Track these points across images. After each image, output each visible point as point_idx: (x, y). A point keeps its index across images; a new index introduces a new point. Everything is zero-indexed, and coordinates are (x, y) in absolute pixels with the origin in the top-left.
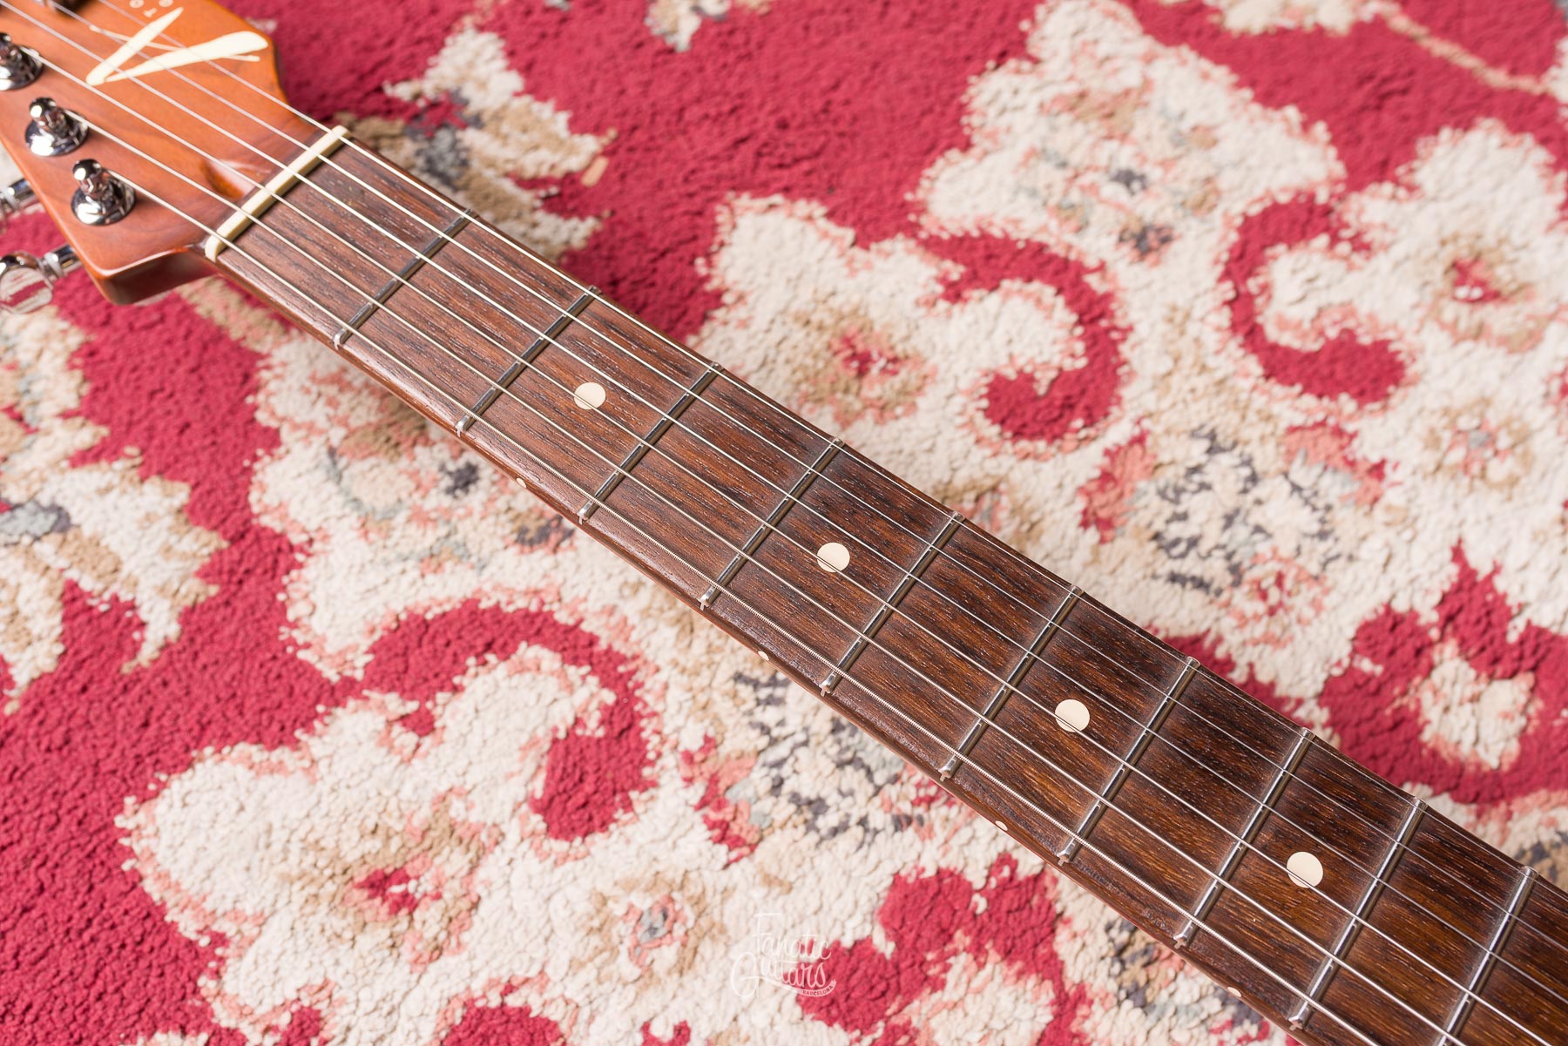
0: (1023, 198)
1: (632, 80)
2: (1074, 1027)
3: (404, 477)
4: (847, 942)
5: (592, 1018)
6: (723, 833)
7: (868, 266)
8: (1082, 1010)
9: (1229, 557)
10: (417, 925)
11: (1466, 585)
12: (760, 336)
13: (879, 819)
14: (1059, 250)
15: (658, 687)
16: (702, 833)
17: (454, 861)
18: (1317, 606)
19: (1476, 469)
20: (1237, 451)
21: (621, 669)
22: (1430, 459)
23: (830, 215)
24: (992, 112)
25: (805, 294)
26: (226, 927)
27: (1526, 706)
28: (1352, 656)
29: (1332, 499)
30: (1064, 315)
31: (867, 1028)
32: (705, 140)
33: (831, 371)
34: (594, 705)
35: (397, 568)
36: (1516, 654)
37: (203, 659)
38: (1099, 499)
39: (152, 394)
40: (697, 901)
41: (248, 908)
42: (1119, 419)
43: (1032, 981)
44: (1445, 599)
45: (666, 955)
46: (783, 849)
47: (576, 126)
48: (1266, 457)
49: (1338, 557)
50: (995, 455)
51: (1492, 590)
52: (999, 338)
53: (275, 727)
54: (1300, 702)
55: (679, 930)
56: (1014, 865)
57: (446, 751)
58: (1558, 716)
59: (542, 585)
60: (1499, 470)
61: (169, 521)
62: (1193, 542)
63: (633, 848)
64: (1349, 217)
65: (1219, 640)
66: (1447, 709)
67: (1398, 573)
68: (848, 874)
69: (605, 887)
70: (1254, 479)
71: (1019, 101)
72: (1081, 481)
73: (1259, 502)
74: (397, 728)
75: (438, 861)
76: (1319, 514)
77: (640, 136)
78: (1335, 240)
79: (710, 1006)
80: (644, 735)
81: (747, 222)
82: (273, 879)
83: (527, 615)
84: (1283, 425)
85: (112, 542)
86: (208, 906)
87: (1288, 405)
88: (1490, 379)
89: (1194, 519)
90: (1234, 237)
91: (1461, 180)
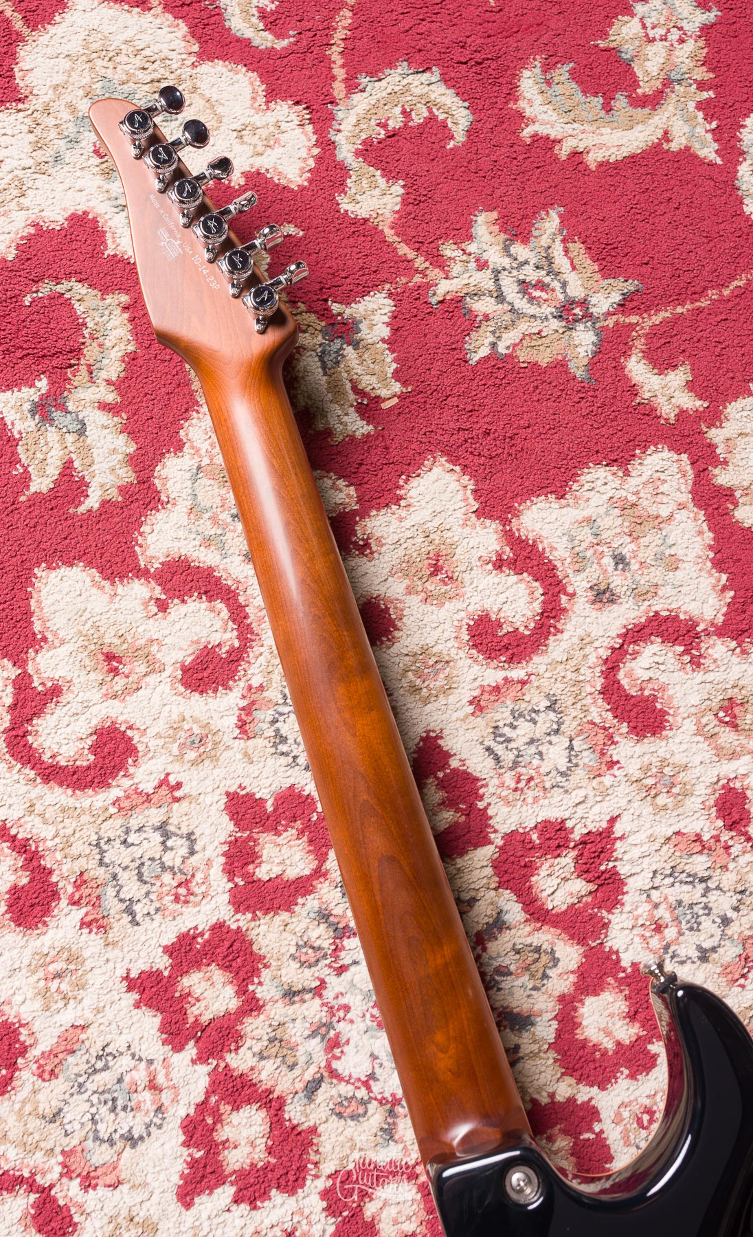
0: (565, 540)
1: (438, 365)
2: (314, 883)
3: (219, 498)
4: (257, 796)
5: (152, 758)
6: (242, 725)
7: (474, 527)
8: (322, 880)
9: (518, 756)
10: (114, 683)
11: (604, 835)
12: (403, 529)
14: (560, 575)
15: (258, 652)
16: (234, 720)
17: (141, 668)
18: (536, 799)
19: (653, 792)
20: (559, 716)
21: (249, 636)
22: (638, 775)
23: (475, 491)
24: (587, 487)
25: (436, 523)
26: (49, 636)
27: (582, 896)
28: (531, 829)
29: (581, 763)
30: (537, 607)
31: (242, 830)
32: (449, 419)
33: (420, 565)
34: (229, 643)
35: (193, 536)
36: (596, 875)
37: (100, 526)
38: (486, 696)
39: (146, 394)
40: (215, 744)
41: (61, 634)
42: (523, 668)
43: (312, 857)
44: (590, 834)
45: (192, 755)
46: (260, 746)
47: (397, 375)
48: (569, 726)
49: (562, 787)
50: (459, 648)
51: (613, 844)
52: (502, 598)
53: (110, 571)
54: (496, 831)
55: (202, 749)
57: (164, 623)
58: (593, 909)
59: (242, 580)
60: (661, 800)
61: (120, 457)
62: (509, 740)
63: (207, 707)
64: (703, 648)
65: (486, 786)
66: (550, 875)
67: (580, 811)
68: (275, 772)
69: (187, 717)
70: (557, 732)
71: (602, 489)
72: (485, 683)
73: (550, 743)
74: (153, 602)
75: (136, 663)
76: (569, 765)
77: (420, 398)
78: (687, 652)
79: (194, 783)
80: (240, 668)
81: (437, 470)
82: (75, 630)
83: (229, 589)
84: (589, 718)
85: (95, 452)
86: (48, 624)
87: (599, 711)
88: (697, 759)
89: (518, 731)
90: (644, 620)
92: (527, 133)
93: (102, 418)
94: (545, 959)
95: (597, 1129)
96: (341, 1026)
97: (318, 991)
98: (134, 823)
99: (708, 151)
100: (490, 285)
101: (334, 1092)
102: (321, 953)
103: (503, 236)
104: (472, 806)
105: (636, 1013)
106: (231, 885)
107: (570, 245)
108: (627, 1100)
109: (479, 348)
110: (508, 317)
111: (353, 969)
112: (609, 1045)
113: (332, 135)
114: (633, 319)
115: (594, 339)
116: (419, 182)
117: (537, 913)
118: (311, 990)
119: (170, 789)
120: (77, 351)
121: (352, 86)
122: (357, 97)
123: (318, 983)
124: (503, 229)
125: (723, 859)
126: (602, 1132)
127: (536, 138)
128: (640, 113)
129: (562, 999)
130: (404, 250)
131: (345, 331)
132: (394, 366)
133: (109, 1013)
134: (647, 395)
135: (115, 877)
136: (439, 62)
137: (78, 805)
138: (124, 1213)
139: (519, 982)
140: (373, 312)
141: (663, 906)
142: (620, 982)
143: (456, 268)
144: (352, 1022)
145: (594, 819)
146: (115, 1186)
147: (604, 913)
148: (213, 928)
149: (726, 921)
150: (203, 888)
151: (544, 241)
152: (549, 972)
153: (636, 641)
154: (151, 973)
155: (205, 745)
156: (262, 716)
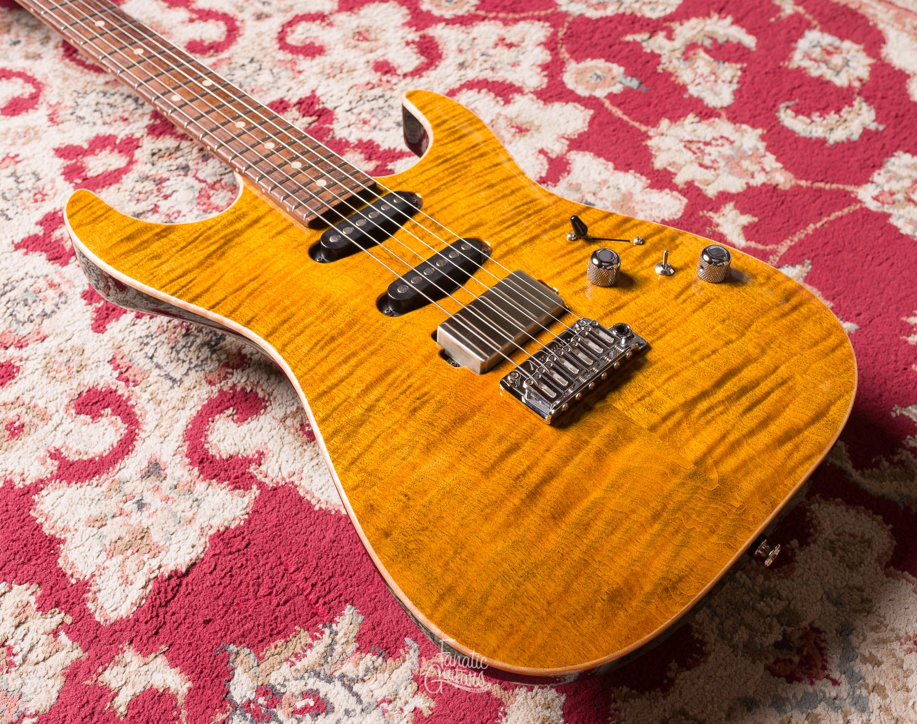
2: (130, 167)
4: (75, 145)
6: (51, 120)
8: (134, 164)
11: (310, 97)
13: (99, 122)
14: (231, 15)
15: (50, 91)
16: (45, 119)
18: (260, 97)
19: (332, 75)
20: (258, 63)
21: (41, 86)
22: (319, 71)
27: (310, 123)
29: (282, 76)
30: (224, 29)
31: (71, 159)
34: (29, 92)
36: (315, 112)
40: (36, 132)
42: (226, 53)
43: (124, 157)
44: (300, 99)
46: (67, 125)
48: (267, 65)
49: (274, 88)
51: (318, 99)
52: (199, 32)
56: (133, 135)
58: (320, 126)
59: (27, 67)
60: (338, 76)
63: (23, 120)
64: (331, 19)
67: (291, 92)
68: (83, 132)
69: (11, 126)
70: (260, 69)
73: (258, 74)
76: (275, 78)
78: (323, 22)
79: (28, 152)
80: (40, 99)
83: (19, 72)
84: (277, 59)
87: (282, 56)
88: (351, 57)
89: (234, 76)
90: (290, 19)
91: (375, 14)
97: (154, 211)
102: (148, 194)
105: (370, 157)
106: (73, 184)
111: (175, 195)
118: (148, 211)
119: (12, 159)
123: (153, 206)
125: (389, 86)
138: (54, 349)
141: (363, 114)
142: (353, 148)
144: (184, 216)
145: (302, 93)
146: (43, 339)
147: (328, 126)
150: (53, 191)
153: (291, 26)
154: (29, 237)
155: (29, 134)
156: (63, 114)
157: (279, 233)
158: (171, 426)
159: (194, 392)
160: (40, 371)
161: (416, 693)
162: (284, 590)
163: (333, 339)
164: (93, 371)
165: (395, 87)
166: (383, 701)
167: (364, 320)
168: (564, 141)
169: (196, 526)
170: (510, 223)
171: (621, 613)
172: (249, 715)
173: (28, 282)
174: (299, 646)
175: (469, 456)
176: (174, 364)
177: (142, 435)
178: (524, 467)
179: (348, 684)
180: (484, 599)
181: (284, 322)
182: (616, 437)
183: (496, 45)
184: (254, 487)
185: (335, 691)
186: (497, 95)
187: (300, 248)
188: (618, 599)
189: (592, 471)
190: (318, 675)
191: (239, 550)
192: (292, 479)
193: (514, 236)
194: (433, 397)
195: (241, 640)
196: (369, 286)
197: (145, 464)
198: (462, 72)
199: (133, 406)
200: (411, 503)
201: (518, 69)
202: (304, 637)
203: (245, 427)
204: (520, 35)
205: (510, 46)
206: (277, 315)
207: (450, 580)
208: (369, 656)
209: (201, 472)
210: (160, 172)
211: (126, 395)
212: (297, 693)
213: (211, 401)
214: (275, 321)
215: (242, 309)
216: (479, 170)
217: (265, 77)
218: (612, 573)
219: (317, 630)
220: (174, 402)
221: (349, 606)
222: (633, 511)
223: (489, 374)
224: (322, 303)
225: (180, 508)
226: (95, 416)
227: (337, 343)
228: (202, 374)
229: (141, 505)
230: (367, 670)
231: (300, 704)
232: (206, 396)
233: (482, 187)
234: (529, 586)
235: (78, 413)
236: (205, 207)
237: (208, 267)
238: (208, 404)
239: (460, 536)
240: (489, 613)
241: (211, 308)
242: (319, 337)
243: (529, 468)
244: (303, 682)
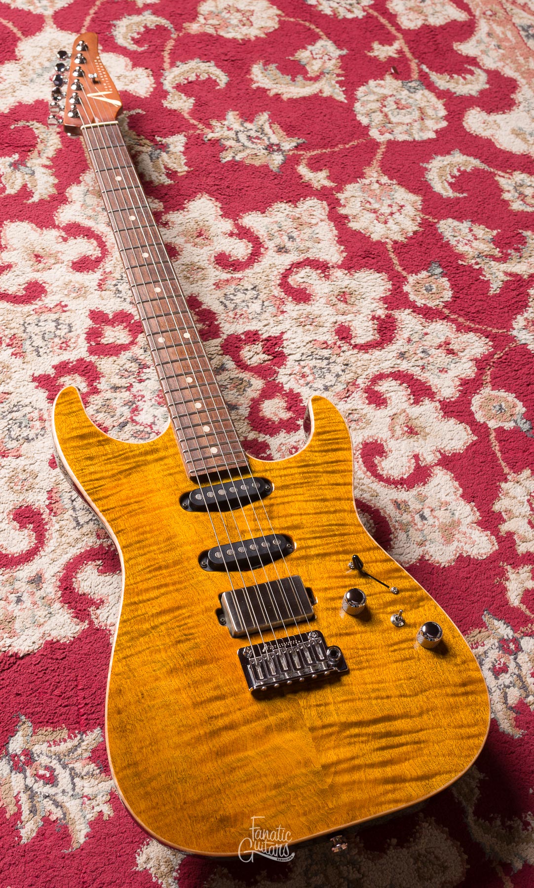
0: (264, 228)
1: (206, 162)
2: (130, 346)
4: (105, 312)
5: (54, 295)
6: (100, 285)
7: (220, 221)
8: (134, 345)
9: (236, 306)
10: (38, 265)
11: (278, 338)
12: (185, 219)
13: (128, 300)
14: (261, 241)
15: (110, 260)
16: (96, 283)
17: (52, 261)
18: (244, 323)
19: (303, 324)
20: (258, 292)
21: (106, 253)
22: (296, 317)
23: (221, 208)
24: (276, 210)
25: (202, 218)
26: (9, 247)
27: (266, 361)
28: (242, 333)
29: (268, 311)
30: (249, 251)
31: (96, 324)
32: (210, 181)
33: (193, 233)
34: (96, 255)
35: (82, 215)
36: (274, 353)
37: (38, 207)
38: (222, 283)
39: (65, 163)
40: (86, 291)
42: (241, 273)
43: (130, 336)
44: (269, 337)
45: (74, 295)
46: (107, 294)
47: (186, 164)
48: (262, 296)
49: (258, 319)
50: (209, 264)
51: (282, 342)
52: (232, 247)
53: (41, 225)
54: (223, 333)
57: (65, 246)
58: (270, 366)
59: (105, 232)
60: (307, 327)
62: (232, 300)
63: (83, 278)
64: (331, 272)
65: (219, 316)
66: (249, 351)
67: (266, 328)
68: (115, 304)
69: (73, 280)
70: (256, 298)
71: (284, 211)
72: (222, 278)
73: (253, 302)
74: (60, 238)
75: (50, 259)
76: (262, 311)
77: (197, 173)
78: (322, 273)
79: (74, 305)
80: (101, 264)
81: (202, 199)
82: (21, 245)
83: (98, 235)
84: (273, 294)
85: (38, 182)
86: (8, 242)
87: (278, 292)
88: (326, 313)
89: (237, 297)
90: (302, 260)
91: (365, 280)
92: (254, 86)
93: (44, 170)
94: (244, 384)
95: (268, 453)
96: (138, 403)
97: (129, 388)
98: (43, 318)
99: (341, 97)
100: (234, 136)
101: (134, 428)
102: (130, 374)
103: (241, 120)
104: (212, 323)
105: (290, 408)
106: (88, 345)
107: (272, 125)
108: (284, 442)
109: (227, 157)
110: (241, 148)
111: (147, 381)
112: (276, 419)
113: (162, 80)
114: (302, 152)
115: (283, 158)
116: (202, 99)
117: (241, 365)
118: (125, 387)
119: (62, 307)
120: (34, 146)
121: (173, 64)
122: (175, 69)
123: (129, 385)
124: (241, 117)
125: (338, 351)
126: (270, 454)
127: (258, 88)
128: (308, 82)
129: (253, 400)
130: (192, 121)
131: (164, 147)
132: (185, 161)
133: (22, 390)
134: (307, 179)
135: (30, 337)
136: (213, 59)
137: (15, 309)
138: (21, 467)
139: (232, 392)
140: (176, 142)
141: (306, 368)
142: (283, 395)
143: (217, 130)
144: (145, 401)
145: (274, 332)
146: (18, 457)
147: (276, 368)
148: (78, 360)
149: (338, 376)
150: (75, 345)
151: (260, 123)
152: (247, 389)
153: (297, 268)
154: (45, 375)
155: (80, 291)
156: (110, 283)
157: (170, 474)
158: (61, 555)
159: (85, 538)
160: (7, 478)
161: (106, 802)
162: (68, 698)
163: (160, 568)
164: (36, 494)
165: (342, 354)
166: (86, 796)
167: (186, 564)
168: (438, 454)
169: (42, 630)
170: (318, 535)
171: (222, 832)
172: (12, 763)
173: (29, 409)
174: (59, 737)
175: (192, 689)
176: (84, 512)
177: (42, 553)
178: (219, 713)
179: (73, 775)
180: (151, 780)
181: (139, 542)
182: (286, 723)
183: (440, 346)
184: (87, 622)
185: (64, 775)
186: (413, 393)
187: (177, 491)
188: (225, 823)
189: (257, 737)
190: (60, 760)
191: (57, 659)
192: (111, 628)
193: (315, 546)
194: (194, 639)
195: (29, 716)
196: (202, 541)
197: (34, 574)
198: (399, 361)
199: (46, 530)
200: (143, 701)
201: (443, 375)
202: (65, 733)
203: (102, 578)
204: (463, 345)
205: (450, 352)
206: (137, 536)
207: (138, 758)
208: (93, 765)
209: (62, 595)
210: (147, 359)
211: (46, 520)
212: (43, 765)
213: (92, 549)
214: (134, 539)
215: (119, 520)
216: (324, 483)
217: (256, 307)
218: (231, 805)
219: (74, 733)
220: (71, 540)
221: (99, 728)
222: (266, 776)
223: (237, 640)
224: (168, 539)
225: (39, 613)
226: (22, 526)
227: (161, 572)
228: (96, 527)
229: (19, 600)
230: (88, 773)
231: (42, 772)
232: (91, 544)
233: (317, 498)
234: (180, 787)
235: (14, 519)
236: (161, 400)
237: (116, 480)
238: (89, 551)
239: (158, 735)
240: (149, 789)
241: (103, 511)
242: (152, 563)
243: (222, 715)
244: (50, 760)
